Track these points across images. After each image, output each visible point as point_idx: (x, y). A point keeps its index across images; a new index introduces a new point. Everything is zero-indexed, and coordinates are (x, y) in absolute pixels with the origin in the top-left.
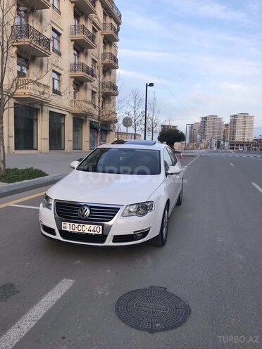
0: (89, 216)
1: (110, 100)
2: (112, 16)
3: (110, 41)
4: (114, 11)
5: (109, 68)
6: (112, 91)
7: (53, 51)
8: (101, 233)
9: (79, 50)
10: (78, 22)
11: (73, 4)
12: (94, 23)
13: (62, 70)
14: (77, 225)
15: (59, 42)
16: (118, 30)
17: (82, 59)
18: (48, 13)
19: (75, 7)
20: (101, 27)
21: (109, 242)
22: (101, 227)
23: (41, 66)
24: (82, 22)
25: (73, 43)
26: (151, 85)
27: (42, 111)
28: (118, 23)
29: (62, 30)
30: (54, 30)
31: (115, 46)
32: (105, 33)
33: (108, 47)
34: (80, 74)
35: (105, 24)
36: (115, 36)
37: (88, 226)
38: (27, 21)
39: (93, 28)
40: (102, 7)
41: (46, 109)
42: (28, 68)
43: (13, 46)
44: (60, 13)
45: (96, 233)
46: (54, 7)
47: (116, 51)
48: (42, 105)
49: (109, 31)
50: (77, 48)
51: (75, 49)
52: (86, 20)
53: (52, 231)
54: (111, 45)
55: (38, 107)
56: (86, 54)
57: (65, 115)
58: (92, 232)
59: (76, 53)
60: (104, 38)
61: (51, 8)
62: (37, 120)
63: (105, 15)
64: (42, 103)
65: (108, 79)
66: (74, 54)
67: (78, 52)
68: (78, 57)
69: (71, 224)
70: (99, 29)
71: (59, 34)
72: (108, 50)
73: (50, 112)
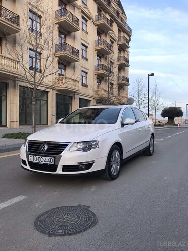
0: (47, 151)
1: (124, 89)
2: (125, 32)
3: (123, 48)
4: (127, 28)
5: (123, 67)
6: (125, 82)
7: (82, 58)
8: (53, 163)
9: (101, 56)
10: (100, 38)
11: (97, 27)
12: (111, 37)
13: (89, 70)
14: (38, 157)
15: (87, 51)
16: (130, 40)
17: (103, 62)
18: (79, 34)
19: (98, 29)
20: (117, 39)
21: (59, 171)
22: (53, 158)
23: (74, 68)
24: (103, 37)
25: (96, 51)
26: (152, 75)
27: (75, 98)
28: (130, 36)
29: (89, 44)
30: (83, 44)
31: (128, 51)
32: (120, 43)
33: (122, 52)
34: (101, 72)
35: (119, 37)
36: (127, 44)
37: (44, 158)
38: (65, 40)
39: (111, 41)
40: (118, 26)
41: (77, 97)
42: (65, 70)
43: (56, 57)
44: (87, 33)
45: (50, 163)
46: (83, 30)
47: (128, 55)
48: (74, 94)
49: (122, 42)
50: (99, 54)
51: (98, 56)
52: (106, 36)
53: (24, 162)
54: (124, 51)
55: (72, 95)
56: (106, 58)
57: (90, 101)
58: (47, 163)
59: (98, 58)
60: (119, 46)
61: (81, 30)
62: (71, 104)
63: (119, 31)
64: (75, 93)
65: (122, 74)
66: (97, 59)
67: (100, 57)
68: (100, 61)
69: (35, 156)
70: (115, 41)
71: (87, 47)
72: (122, 54)
73: (80, 98)
